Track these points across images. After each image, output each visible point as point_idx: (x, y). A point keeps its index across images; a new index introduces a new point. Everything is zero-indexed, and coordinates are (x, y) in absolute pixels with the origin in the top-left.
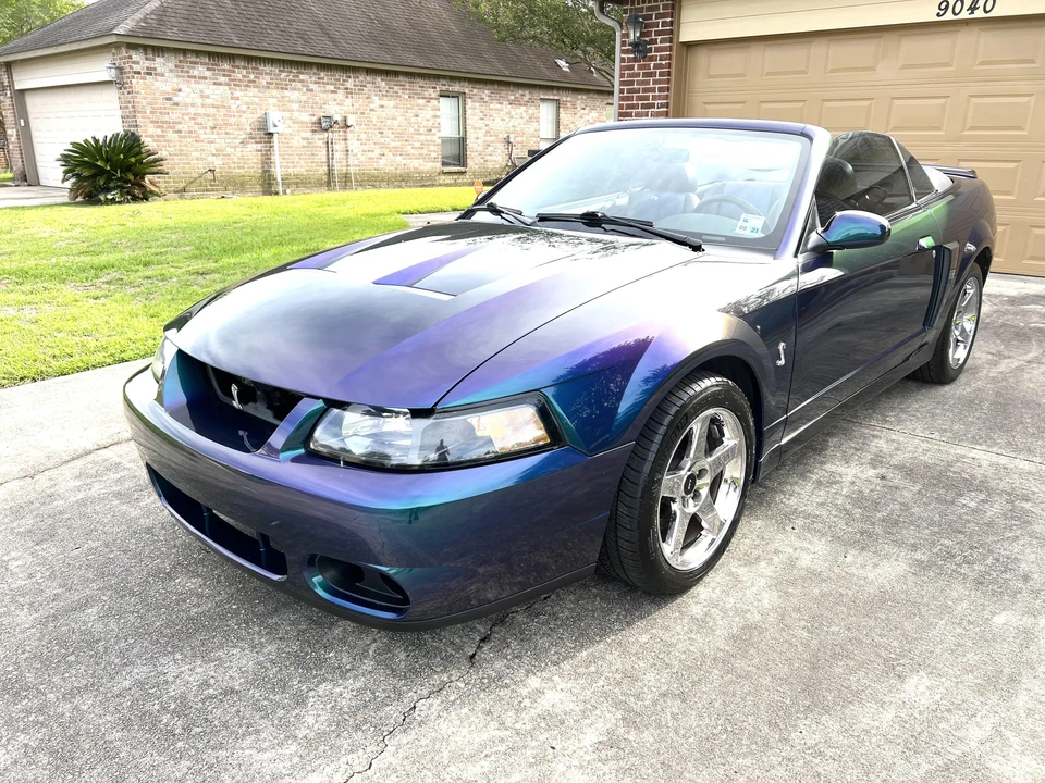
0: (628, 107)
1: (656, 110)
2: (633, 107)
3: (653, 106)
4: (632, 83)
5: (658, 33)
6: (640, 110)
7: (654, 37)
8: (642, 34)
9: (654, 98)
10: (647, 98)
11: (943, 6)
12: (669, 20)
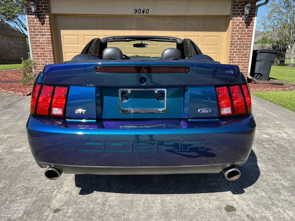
0: (34, 35)
1: (47, 36)
2: (37, 35)
3: (45, 35)
4: (35, 26)
5: (43, 9)
6: (40, 36)
7: (41, 10)
8: (37, 9)
9: (45, 32)
10: (42, 32)
11: (136, 11)
12: (47, 5)
